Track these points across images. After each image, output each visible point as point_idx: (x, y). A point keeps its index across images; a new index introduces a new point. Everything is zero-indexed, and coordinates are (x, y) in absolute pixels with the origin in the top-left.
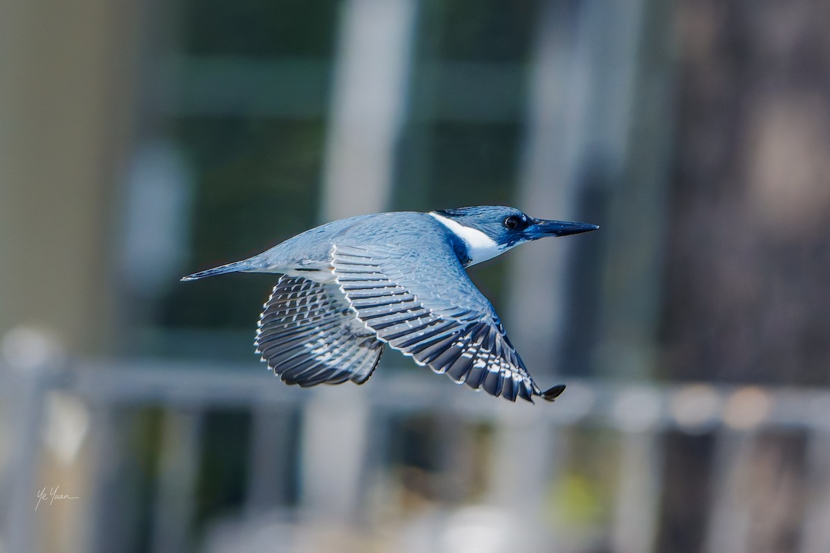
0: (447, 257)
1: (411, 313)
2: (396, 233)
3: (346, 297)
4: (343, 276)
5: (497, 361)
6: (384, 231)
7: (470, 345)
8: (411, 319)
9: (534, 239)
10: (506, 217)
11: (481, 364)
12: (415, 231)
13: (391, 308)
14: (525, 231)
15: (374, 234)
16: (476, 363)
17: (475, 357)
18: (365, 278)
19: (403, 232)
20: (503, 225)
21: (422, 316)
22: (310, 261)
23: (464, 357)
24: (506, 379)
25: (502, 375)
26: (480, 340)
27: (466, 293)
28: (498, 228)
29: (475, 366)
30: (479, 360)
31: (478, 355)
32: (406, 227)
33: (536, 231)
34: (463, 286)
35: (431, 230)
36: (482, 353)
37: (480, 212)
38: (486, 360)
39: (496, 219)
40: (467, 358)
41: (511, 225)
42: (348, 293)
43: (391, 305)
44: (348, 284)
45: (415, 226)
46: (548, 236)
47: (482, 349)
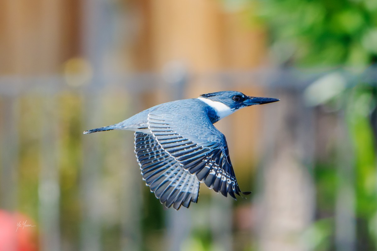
0: (202, 118)
1: (187, 145)
2: (180, 108)
3: (156, 139)
4: (153, 129)
5: (221, 171)
6: (175, 107)
7: (210, 161)
8: (187, 148)
9: (248, 106)
10: (234, 96)
11: (213, 173)
12: (189, 106)
13: (177, 143)
14: (244, 102)
15: (170, 109)
16: (211, 172)
17: (211, 168)
18: (163, 130)
19: (183, 107)
20: (233, 100)
21: (192, 146)
22: (143, 124)
23: (206, 168)
24: (224, 182)
25: (222, 179)
26: (216, 159)
27: (214, 134)
28: (230, 101)
29: (210, 173)
30: (213, 170)
31: (213, 167)
32: (185, 105)
33: (249, 102)
34: (212, 131)
35: (197, 105)
36: (215, 166)
37: (221, 94)
38: (216, 171)
39: (229, 97)
40: (208, 168)
41: (236, 100)
42: (157, 137)
43: (177, 142)
44: (156, 133)
45: (189, 104)
46: (255, 104)
47: (215, 164)
